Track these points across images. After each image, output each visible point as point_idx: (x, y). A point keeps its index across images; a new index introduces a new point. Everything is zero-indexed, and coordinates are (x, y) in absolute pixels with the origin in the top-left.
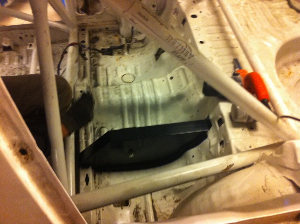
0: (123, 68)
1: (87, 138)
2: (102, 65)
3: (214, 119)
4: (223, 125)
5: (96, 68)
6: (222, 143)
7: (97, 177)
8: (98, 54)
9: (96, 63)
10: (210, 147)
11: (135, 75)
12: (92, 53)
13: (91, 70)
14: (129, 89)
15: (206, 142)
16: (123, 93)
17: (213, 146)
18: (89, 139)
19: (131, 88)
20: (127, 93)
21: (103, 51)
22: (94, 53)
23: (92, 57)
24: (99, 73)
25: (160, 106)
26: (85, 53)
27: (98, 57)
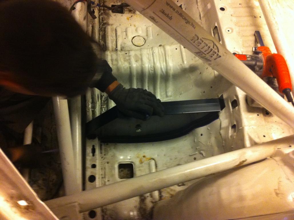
0: (134, 28)
1: (94, 107)
2: (112, 25)
3: (227, 99)
4: (237, 108)
5: (105, 28)
6: (234, 127)
7: (103, 147)
8: (107, 11)
9: (105, 22)
10: (221, 128)
11: (146, 38)
12: (101, 9)
13: (100, 30)
14: (140, 57)
15: (217, 122)
16: (133, 60)
17: (224, 128)
18: (96, 108)
19: (141, 55)
20: (136, 61)
21: (113, 8)
22: (104, 10)
23: (102, 14)
24: (107, 33)
25: (171, 77)
26: (93, 10)
27: (108, 15)
